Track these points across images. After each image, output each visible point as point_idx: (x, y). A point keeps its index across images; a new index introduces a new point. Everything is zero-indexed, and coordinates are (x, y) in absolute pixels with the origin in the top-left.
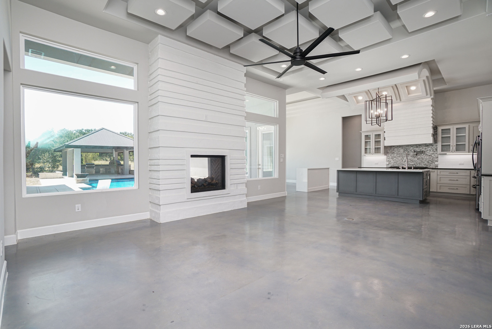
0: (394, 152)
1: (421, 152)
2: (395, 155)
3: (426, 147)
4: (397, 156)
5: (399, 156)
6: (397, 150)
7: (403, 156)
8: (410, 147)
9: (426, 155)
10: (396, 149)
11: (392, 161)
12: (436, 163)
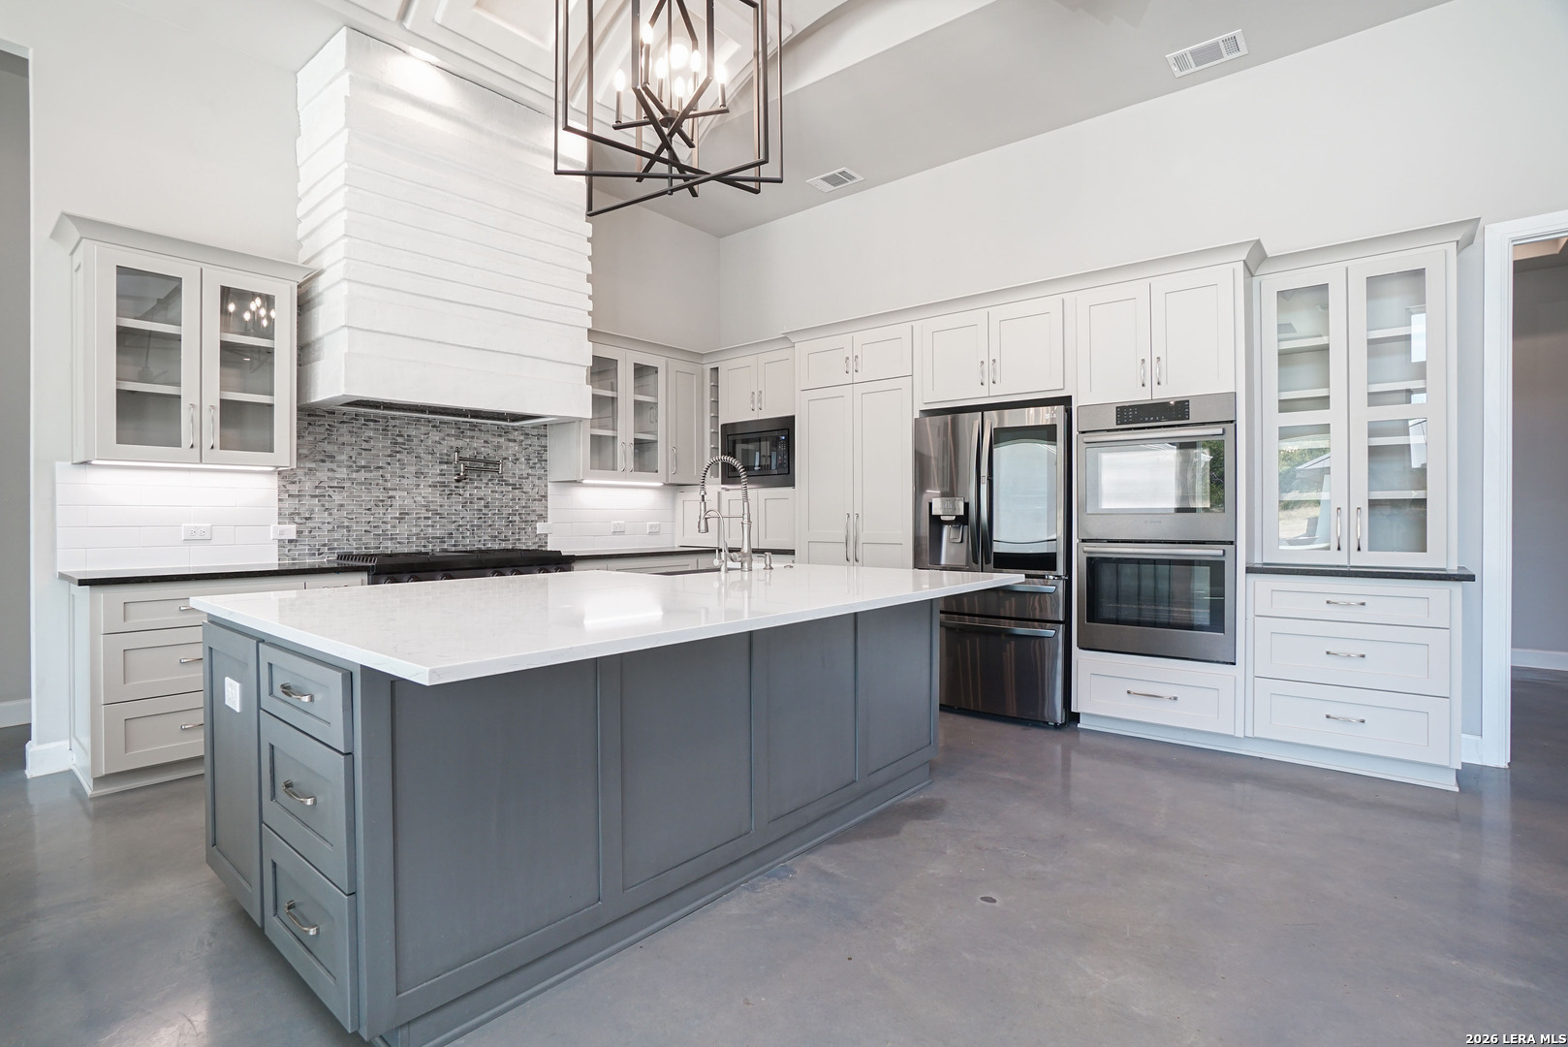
0: (329, 448)
1: (480, 461)
2: (342, 473)
3: (502, 440)
4: (352, 482)
5: (367, 483)
6: (346, 438)
7: (389, 485)
8: (423, 429)
9: (502, 481)
10: (344, 428)
11: (320, 516)
12: (541, 528)
